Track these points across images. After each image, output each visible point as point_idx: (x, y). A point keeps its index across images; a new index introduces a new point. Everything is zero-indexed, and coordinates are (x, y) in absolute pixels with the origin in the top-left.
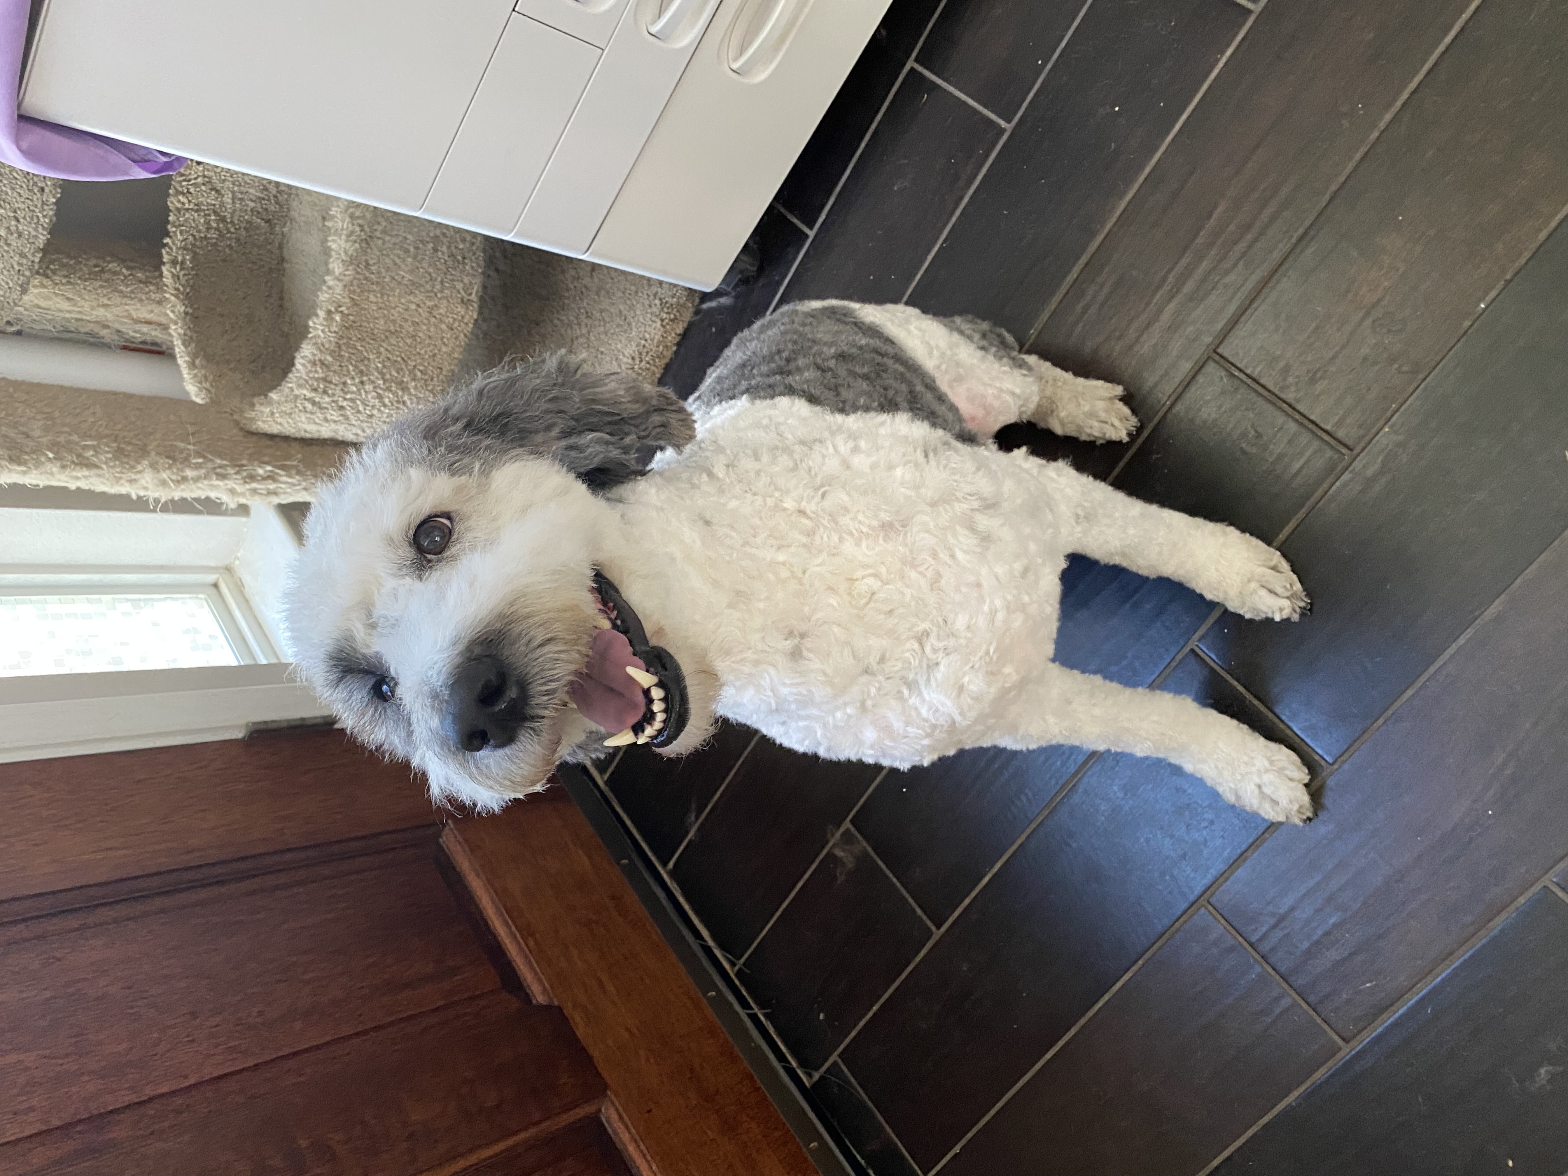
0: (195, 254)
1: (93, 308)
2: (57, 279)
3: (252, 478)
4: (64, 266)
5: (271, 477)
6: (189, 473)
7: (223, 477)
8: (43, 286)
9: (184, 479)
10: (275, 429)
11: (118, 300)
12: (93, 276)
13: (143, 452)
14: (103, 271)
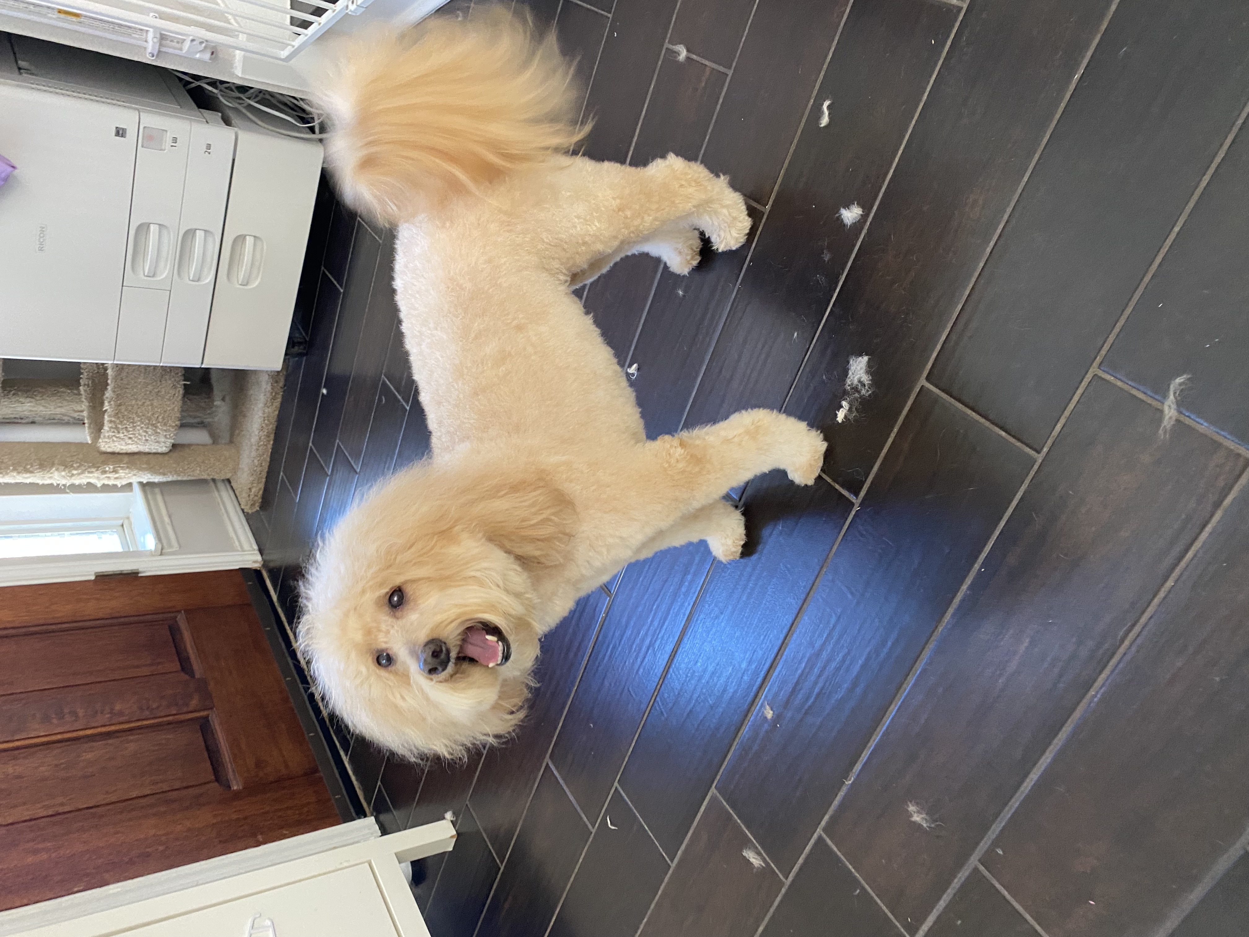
0: (93, 381)
1: (55, 408)
2: (38, 398)
3: (104, 472)
4: (39, 392)
5: (115, 471)
6: (75, 472)
7: (92, 472)
8: (31, 402)
9: (73, 475)
10: (109, 450)
11: (65, 403)
12: (54, 395)
13: (53, 465)
14: (58, 392)
